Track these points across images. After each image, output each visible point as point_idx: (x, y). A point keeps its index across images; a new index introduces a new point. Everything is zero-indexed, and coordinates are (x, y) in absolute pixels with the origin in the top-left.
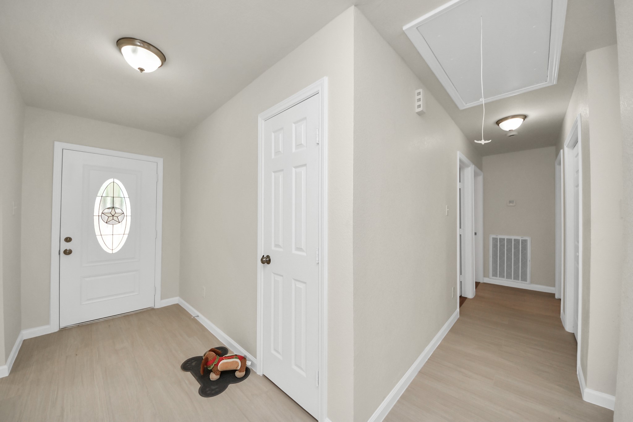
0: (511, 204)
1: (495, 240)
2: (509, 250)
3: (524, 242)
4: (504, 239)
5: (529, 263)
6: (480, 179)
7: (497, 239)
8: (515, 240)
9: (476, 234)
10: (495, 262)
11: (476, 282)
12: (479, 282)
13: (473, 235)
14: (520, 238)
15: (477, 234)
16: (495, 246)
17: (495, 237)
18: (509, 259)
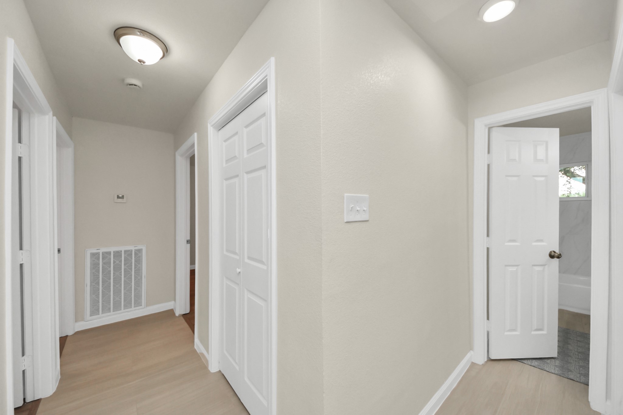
0: (120, 200)
1: (95, 256)
2: (117, 268)
3: (139, 252)
4: (109, 253)
5: (144, 280)
6: (69, 153)
7: (98, 254)
8: (125, 251)
9: (59, 251)
10: (94, 291)
11: (61, 339)
12: (67, 336)
13: (54, 253)
14: (132, 248)
15: (61, 251)
16: (95, 266)
17: (95, 251)
18: (117, 280)
